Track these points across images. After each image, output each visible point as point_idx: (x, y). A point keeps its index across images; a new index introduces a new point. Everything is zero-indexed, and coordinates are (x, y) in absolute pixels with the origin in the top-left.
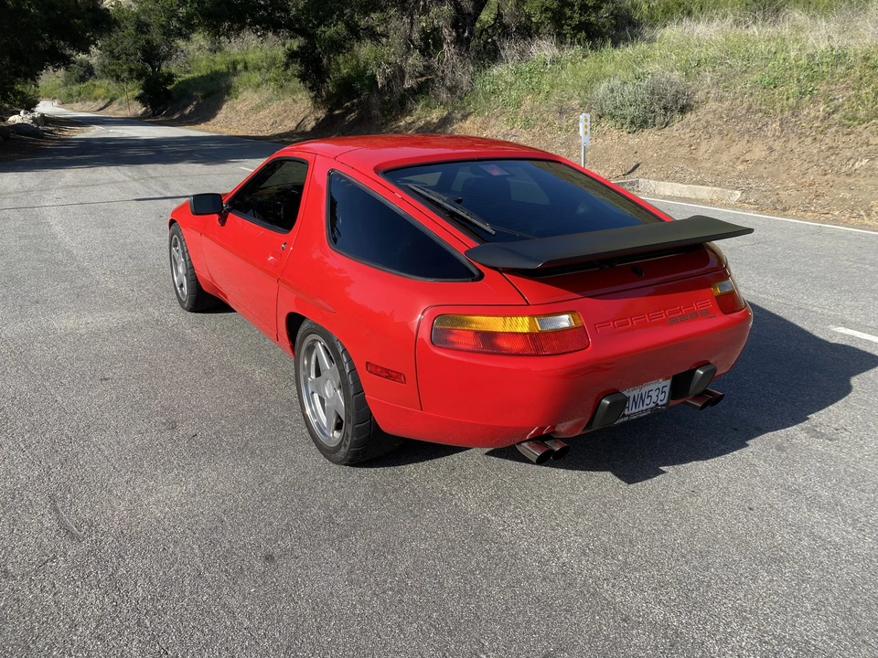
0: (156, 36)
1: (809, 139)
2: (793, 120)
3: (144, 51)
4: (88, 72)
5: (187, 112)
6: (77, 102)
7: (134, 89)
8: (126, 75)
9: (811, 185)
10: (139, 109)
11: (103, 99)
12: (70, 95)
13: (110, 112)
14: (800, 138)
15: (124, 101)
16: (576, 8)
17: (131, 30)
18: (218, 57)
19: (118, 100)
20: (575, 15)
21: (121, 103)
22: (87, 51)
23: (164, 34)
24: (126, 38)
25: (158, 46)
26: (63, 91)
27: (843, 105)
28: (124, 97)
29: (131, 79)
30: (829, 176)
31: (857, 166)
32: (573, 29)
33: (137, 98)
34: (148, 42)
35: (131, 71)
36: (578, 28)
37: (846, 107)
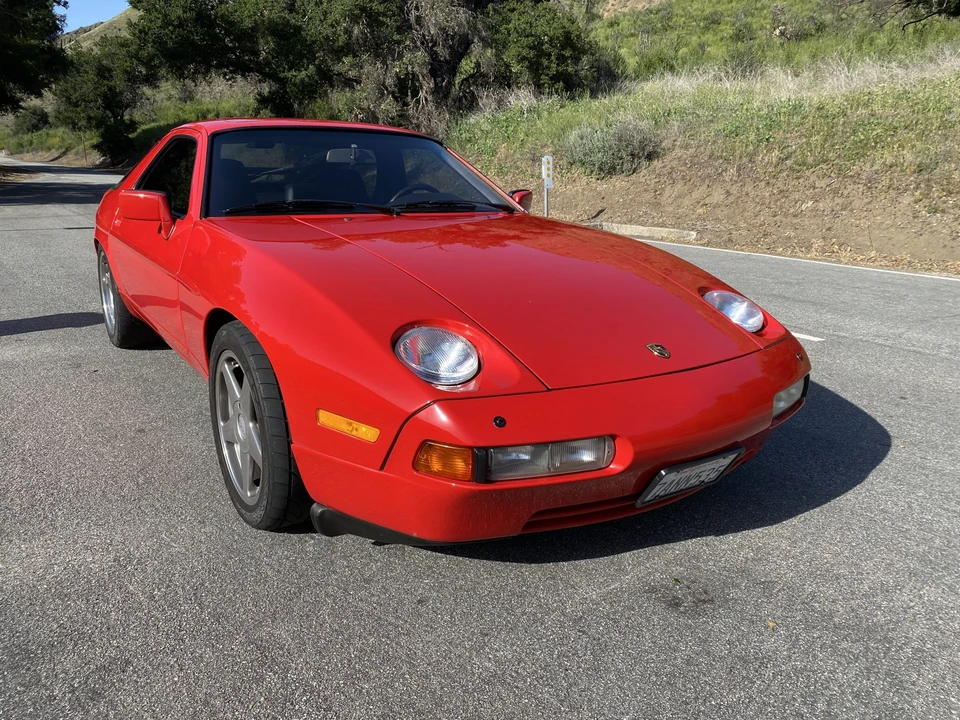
0: (119, 82)
1: (763, 183)
2: (750, 165)
3: (105, 97)
4: (41, 120)
6: (28, 152)
7: (92, 137)
8: (83, 123)
9: (761, 225)
10: (97, 158)
11: (57, 150)
12: (21, 145)
13: (63, 162)
14: (755, 182)
15: (81, 151)
16: (553, 58)
17: (92, 76)
18: (188, 106)
19: (74, 151)
20: (553, 65)
21: (77, 153)
22: (39, 95)
23: (129, 80)
24: (86, 84)
25: (121, 93)
26: (13, 141)
27: (795, 152)
28: (81, 147)
29: (90, 128)
30: (778, 217)
31: (803, 208)
32: (551, 79)
33: (95, 147)
34: (110, 89)
35: (89, 118)
36: (555, 78)
37: (798, 153)
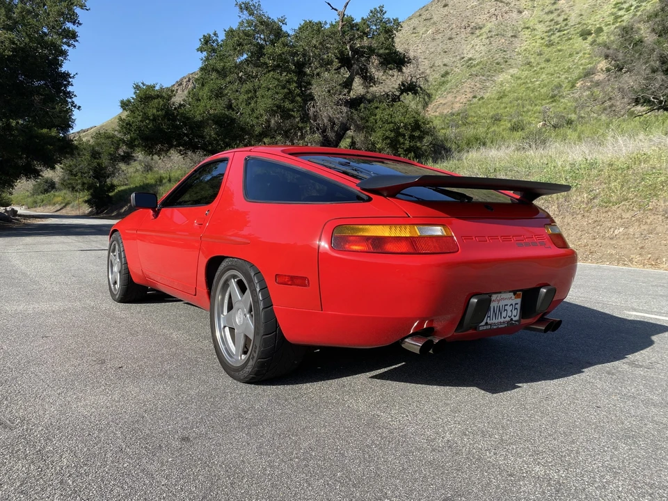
0: (105, 161)
1: (580, 216)
2: (567, 204)
3: (95, 170)
4: (51, 186)
5: (123, 210)
6: (40, 207)
7: (85, 195)
8: (79, 187)
9: (585, 246)
10: (87, 209)
11: (60, 204)
12: (35, 202)
13: (63, 212)
14: (573, 215)
15: (75, 205)
16: (407, 137)
17: (88, 156)
18: (149, 176)
19: (71, 205)
20: (406, 142)
21: (73, 207)
22: (53, 168)
23: (111, 159)
24: (84, 162)
25: (106, 167)
26: (30, 200)
27: (600, 193)
28: (77, 202)
29: (83, 190)
30: (597, 240)
31: (616, 232)
32: (405, 151)
33: (86, 202)
34: (99, 164)
35: (83, 184)
36: (408, 151)
37: (602, 195)
